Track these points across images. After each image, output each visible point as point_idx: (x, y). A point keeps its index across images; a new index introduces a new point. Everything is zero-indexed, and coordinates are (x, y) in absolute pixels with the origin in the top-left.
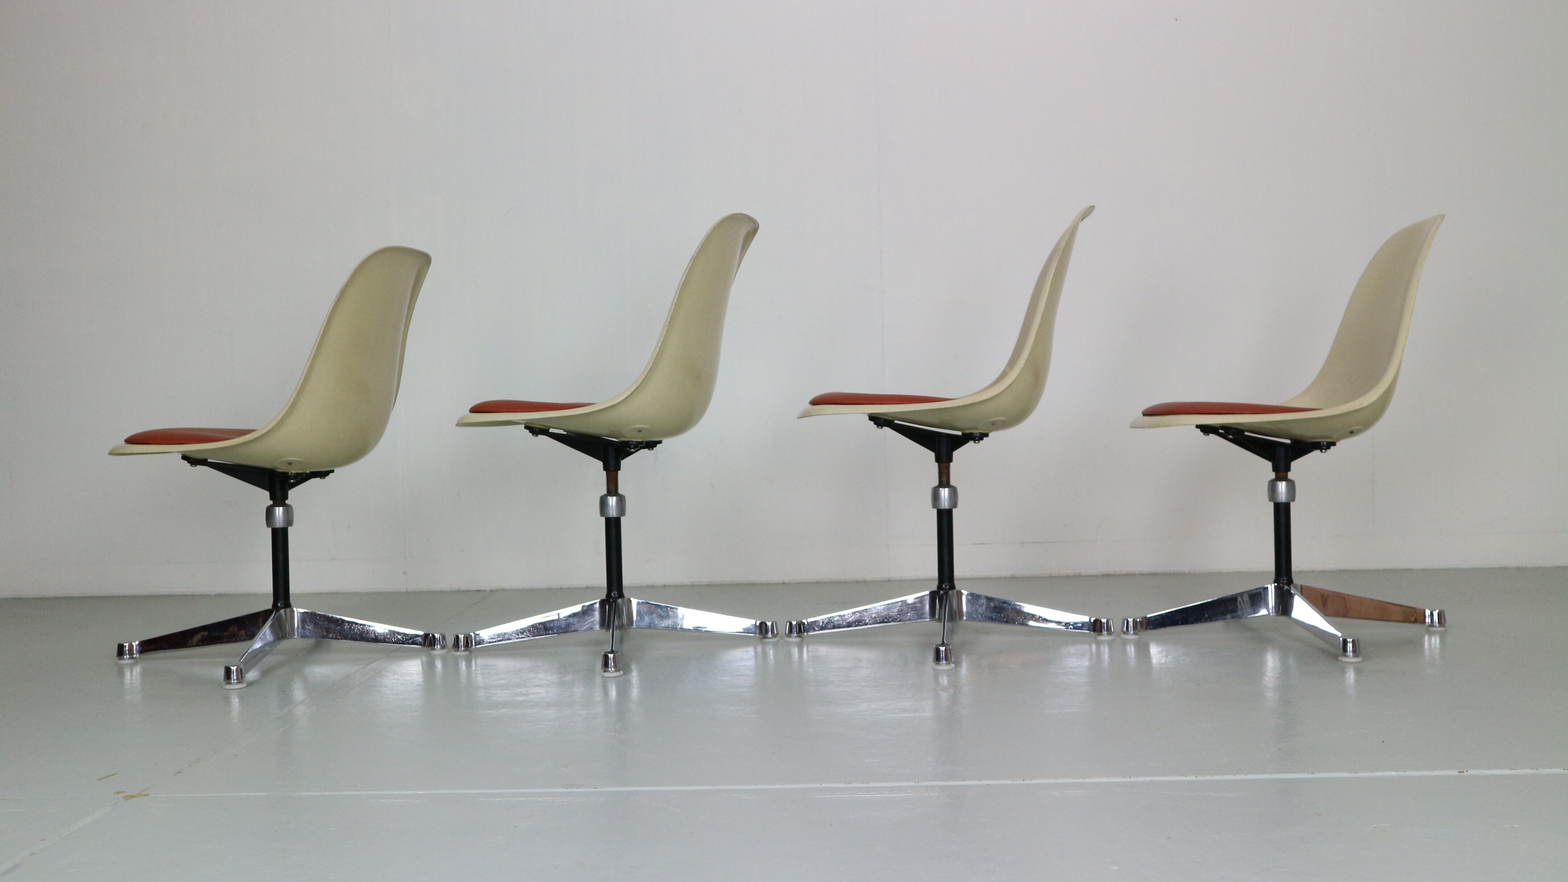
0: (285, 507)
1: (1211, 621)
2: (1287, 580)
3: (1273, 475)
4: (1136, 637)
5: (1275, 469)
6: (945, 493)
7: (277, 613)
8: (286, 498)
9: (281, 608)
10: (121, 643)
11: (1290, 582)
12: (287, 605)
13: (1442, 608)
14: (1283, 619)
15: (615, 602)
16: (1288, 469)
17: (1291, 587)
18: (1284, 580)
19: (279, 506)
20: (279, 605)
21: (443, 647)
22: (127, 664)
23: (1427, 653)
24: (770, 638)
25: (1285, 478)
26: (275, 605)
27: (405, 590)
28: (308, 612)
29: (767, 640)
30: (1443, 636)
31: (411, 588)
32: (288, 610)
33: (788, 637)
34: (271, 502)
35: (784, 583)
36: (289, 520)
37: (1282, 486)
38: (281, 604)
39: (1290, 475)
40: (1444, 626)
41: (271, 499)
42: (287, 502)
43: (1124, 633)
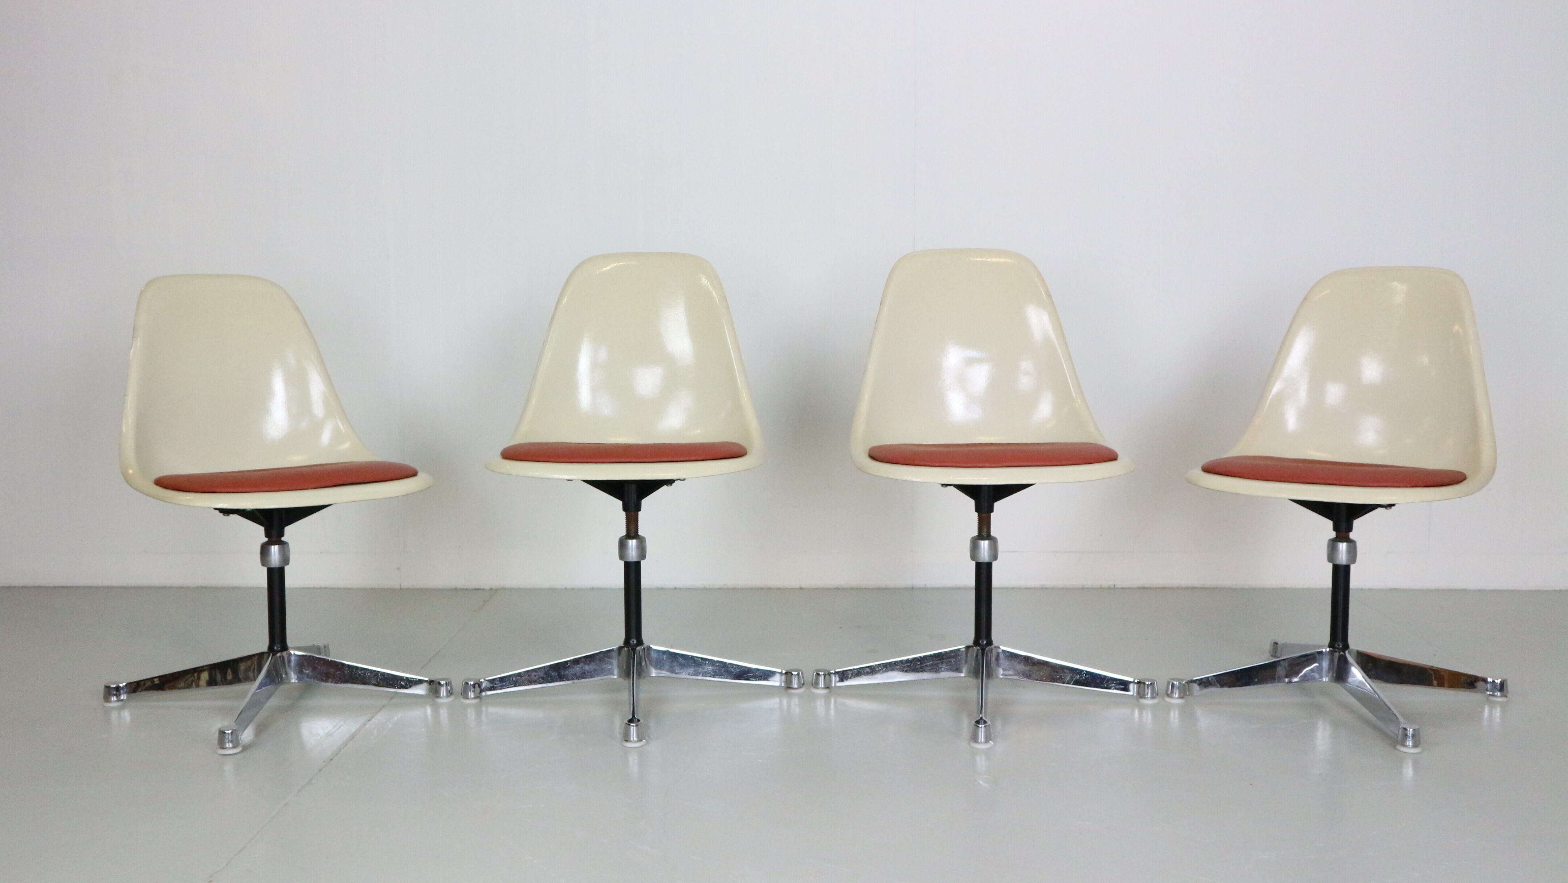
0: (281, 546)
1: (1260, 684)
2: (1343, 646)
3: (1333, 535)
4: (1180, 701)
5: (1336, 528)
6: (984, 544)
7: (274, 657)
8: (282, 535)
9: (278, 652)
10: (108, 685)
11: (1346, 647)
12: (285, 648)
13: (1505, 677)
14: (1337, 687)
15: (634, 650)
16: (1350, 529)
17: (1347, 652)
18: (1339, 645)
19: (274, 545)
20: (275, 648)
21: (450, 693)
22: (113, 708)
23: (1485, 723)
24: (796, 689)
25: (1347, 540)
26: (271, 648)
27: (398, 587)
28: (306, 656)
29: (793, 691)
30: (1503, 706)
31: (406, 584)
32: (284, 653)
33: (814, 688)
34: (266, 539)
35: (801, 588)
36: (286, 560)
37: (1343, 546)
38: (278, 648)
39: (1352, 535)
40: (1506, 696)
41: (266, 536)
42: (283, 539)
43: (1168, 695)
